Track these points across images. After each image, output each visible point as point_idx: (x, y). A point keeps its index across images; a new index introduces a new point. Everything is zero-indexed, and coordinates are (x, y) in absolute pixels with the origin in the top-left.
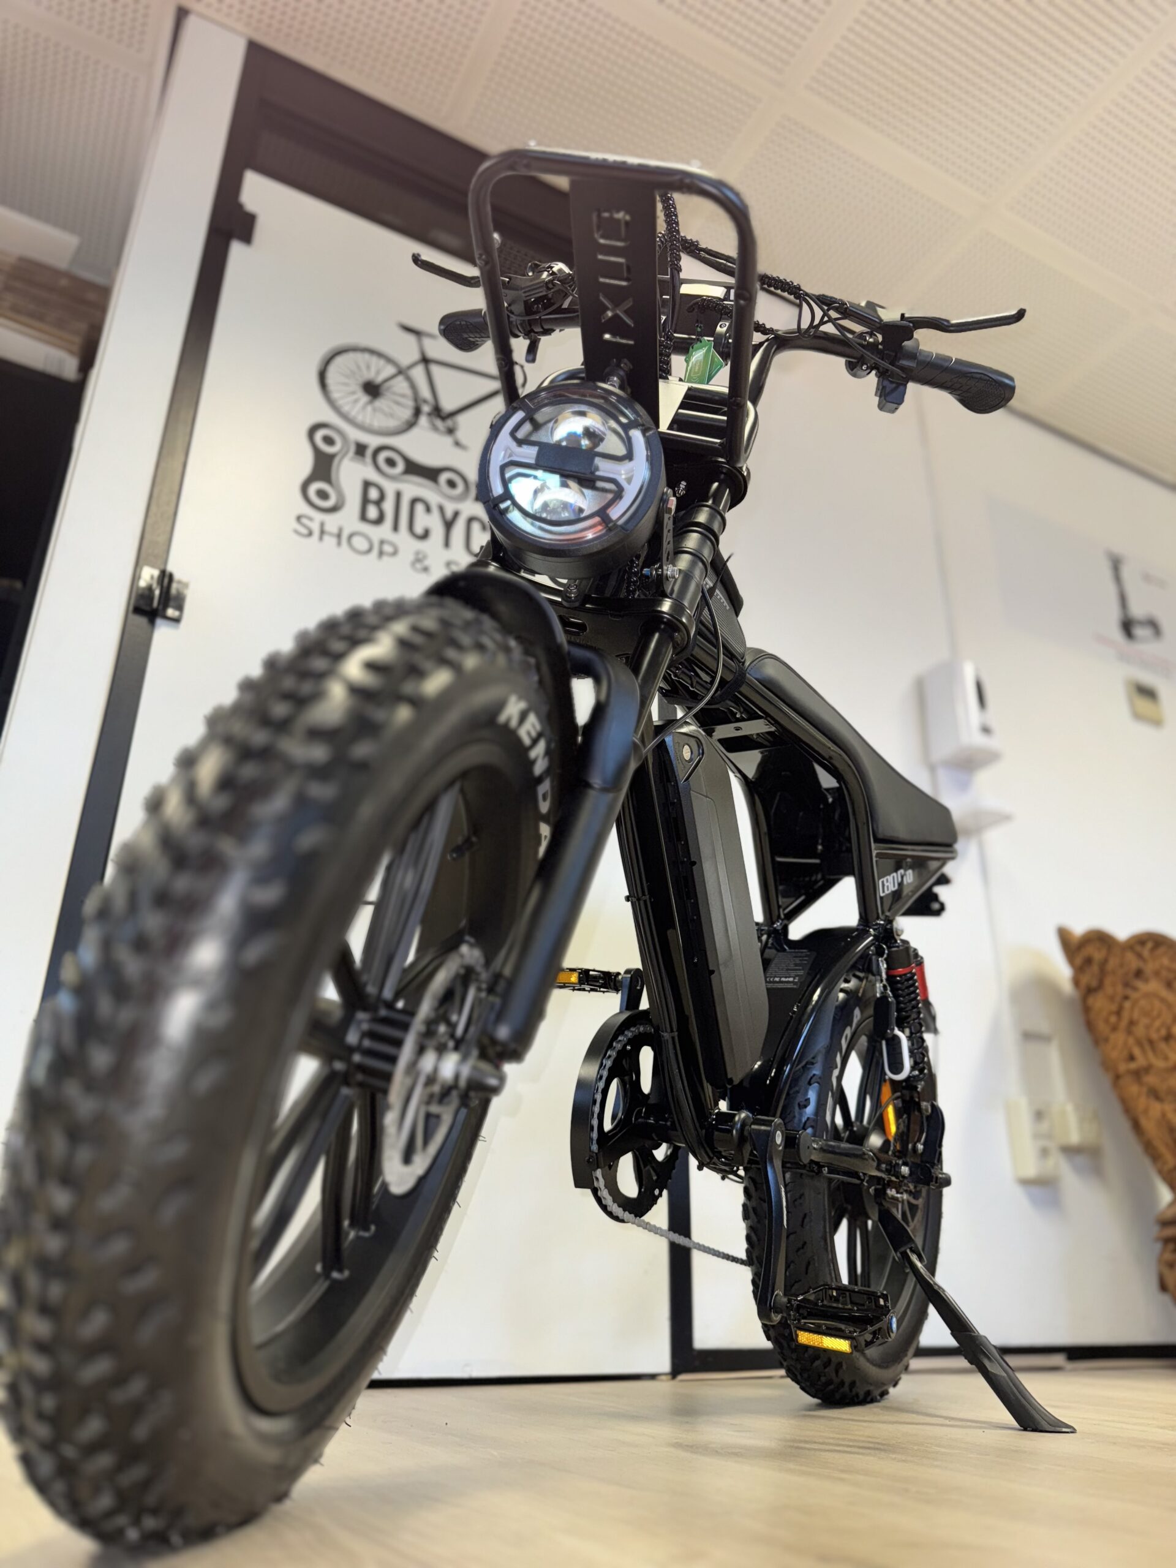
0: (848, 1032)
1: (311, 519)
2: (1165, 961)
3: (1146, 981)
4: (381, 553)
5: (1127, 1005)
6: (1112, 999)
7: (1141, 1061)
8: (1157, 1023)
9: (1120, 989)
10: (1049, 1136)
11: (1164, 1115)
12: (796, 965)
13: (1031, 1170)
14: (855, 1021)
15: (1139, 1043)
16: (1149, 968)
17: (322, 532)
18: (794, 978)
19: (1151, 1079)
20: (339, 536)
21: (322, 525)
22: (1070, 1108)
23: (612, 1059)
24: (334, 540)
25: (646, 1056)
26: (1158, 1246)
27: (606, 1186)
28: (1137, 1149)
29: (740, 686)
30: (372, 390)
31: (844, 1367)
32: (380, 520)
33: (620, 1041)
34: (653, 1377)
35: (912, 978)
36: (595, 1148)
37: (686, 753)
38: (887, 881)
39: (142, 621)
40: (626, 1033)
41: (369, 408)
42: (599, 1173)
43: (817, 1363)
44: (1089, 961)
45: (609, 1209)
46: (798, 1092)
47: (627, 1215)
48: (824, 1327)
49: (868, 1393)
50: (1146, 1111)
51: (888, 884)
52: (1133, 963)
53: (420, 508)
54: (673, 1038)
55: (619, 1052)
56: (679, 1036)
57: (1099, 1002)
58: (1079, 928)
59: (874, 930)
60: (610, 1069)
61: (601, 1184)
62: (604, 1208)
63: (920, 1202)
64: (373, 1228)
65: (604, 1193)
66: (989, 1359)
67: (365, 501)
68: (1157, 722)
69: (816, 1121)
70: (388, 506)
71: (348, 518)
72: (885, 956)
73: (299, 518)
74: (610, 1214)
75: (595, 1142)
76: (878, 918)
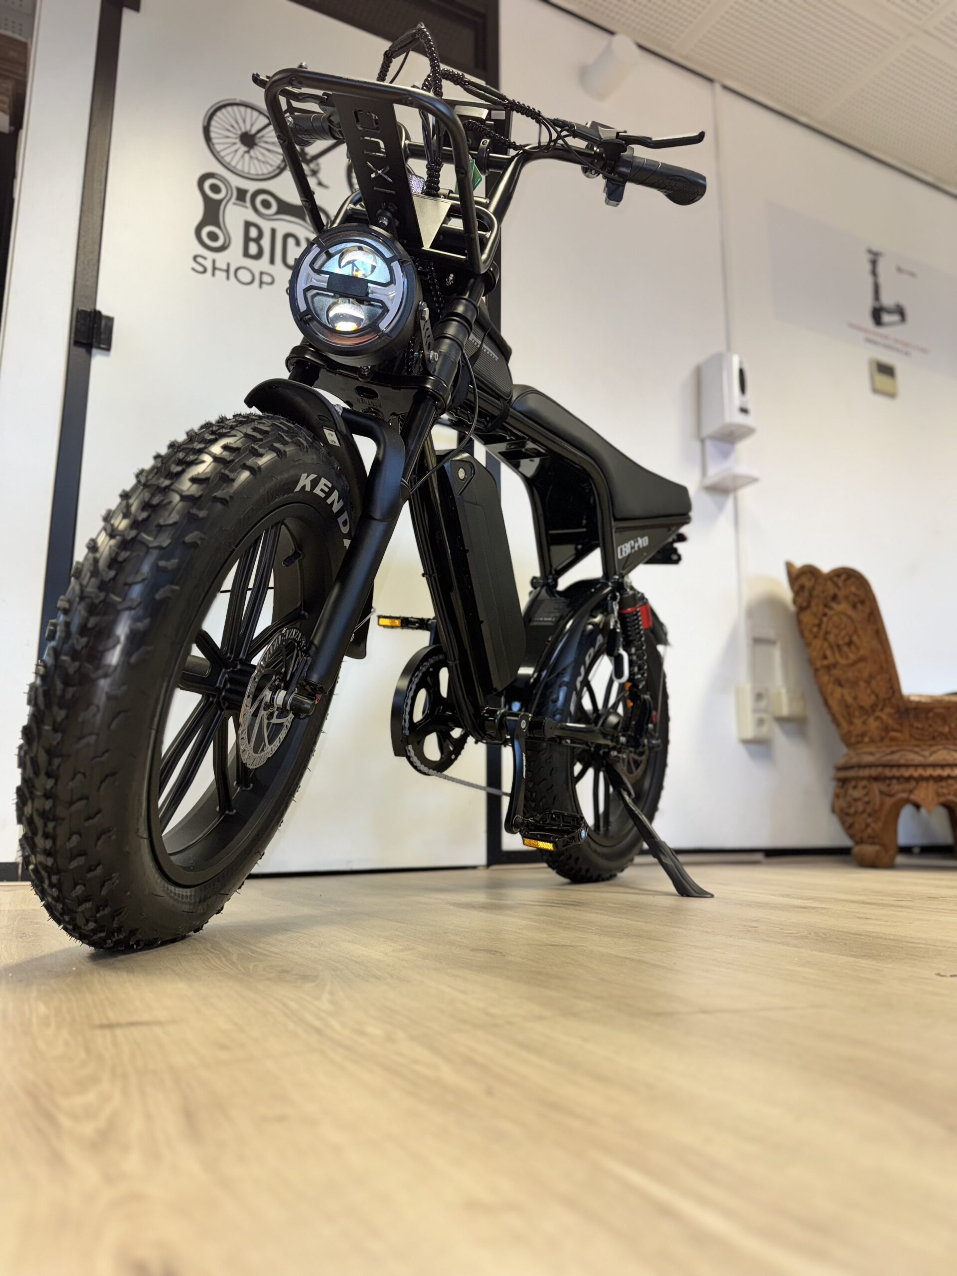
0: (592, 651)
1: (205, 258)
2: (853, 589)
3: (839, 603)
4: (261, 283)
5: (825, 619)
6: (815, 615)
7: (831, 660)
8: (843, 633)
9: (821, 608)
10: (765, 711)
11: (843, 696)
12: (555, 609)
13: (749, 733)
14: (598, 644)
15: (831, 647)
16: (841, 594)
17: (214, 268)
18: (552, 618)
19: (836, 672)
20: (227, 271)
21: (214, 261)
22: (783, 691)
23: (419, 677)
24: (224, 274)
25: (444, 675)
26: (834, 784)
27: (416, 755)
28: (828, 718)
29: (506, 419)
30: (248, 140)
31: (581, 860)
32: (259, 256)
33: (425, 665)
34: (474, 868)
35: (636, 614)
36: (407, 732)
37: (461, 474)
38: (625, 547)
39: (82, 351)
40: (429, 660)
41: (247, 156)
42: (410, 747)
43: (562, 857)
44: (802, 588)
45: (419, 768)
46: (552, 692)
47: (431, 771)
48: (539, 836)
49: (599, 876)
50: (832, 694)
51: (626, 549)
52: (831, 589)
53: (291, 242)
54: (456, 665)
55: (424, 673)
56: (460, 664)
57: (807, 617)
58: (799, 563)
59: (612, 583)
60: (417, 684)
61: (412, 753)
62: (415, 768)
63: (644, 758)
64: (251, 785)
65: (415, 759)
66: (664, 855)
67: (247, 239)
68: (892, 395)
69: (562, 710)
70: (266, 242)
71: (234, 255)
72: (618, 600)
73: (195, 258)
74: (420, 771)
75: (407, 729)
76: (615, 574)
